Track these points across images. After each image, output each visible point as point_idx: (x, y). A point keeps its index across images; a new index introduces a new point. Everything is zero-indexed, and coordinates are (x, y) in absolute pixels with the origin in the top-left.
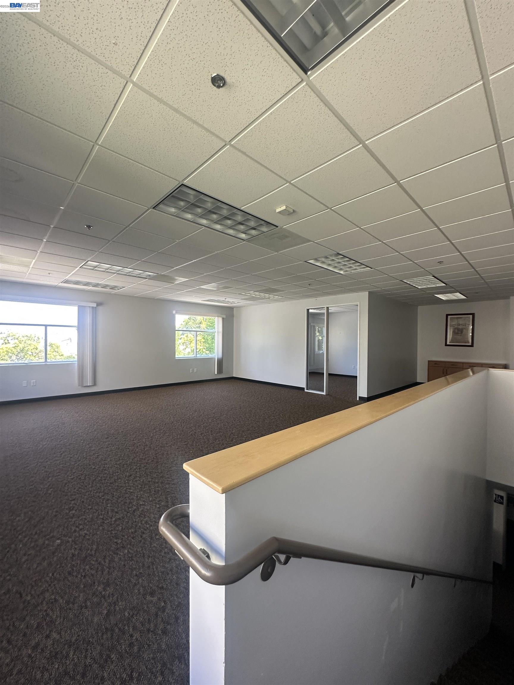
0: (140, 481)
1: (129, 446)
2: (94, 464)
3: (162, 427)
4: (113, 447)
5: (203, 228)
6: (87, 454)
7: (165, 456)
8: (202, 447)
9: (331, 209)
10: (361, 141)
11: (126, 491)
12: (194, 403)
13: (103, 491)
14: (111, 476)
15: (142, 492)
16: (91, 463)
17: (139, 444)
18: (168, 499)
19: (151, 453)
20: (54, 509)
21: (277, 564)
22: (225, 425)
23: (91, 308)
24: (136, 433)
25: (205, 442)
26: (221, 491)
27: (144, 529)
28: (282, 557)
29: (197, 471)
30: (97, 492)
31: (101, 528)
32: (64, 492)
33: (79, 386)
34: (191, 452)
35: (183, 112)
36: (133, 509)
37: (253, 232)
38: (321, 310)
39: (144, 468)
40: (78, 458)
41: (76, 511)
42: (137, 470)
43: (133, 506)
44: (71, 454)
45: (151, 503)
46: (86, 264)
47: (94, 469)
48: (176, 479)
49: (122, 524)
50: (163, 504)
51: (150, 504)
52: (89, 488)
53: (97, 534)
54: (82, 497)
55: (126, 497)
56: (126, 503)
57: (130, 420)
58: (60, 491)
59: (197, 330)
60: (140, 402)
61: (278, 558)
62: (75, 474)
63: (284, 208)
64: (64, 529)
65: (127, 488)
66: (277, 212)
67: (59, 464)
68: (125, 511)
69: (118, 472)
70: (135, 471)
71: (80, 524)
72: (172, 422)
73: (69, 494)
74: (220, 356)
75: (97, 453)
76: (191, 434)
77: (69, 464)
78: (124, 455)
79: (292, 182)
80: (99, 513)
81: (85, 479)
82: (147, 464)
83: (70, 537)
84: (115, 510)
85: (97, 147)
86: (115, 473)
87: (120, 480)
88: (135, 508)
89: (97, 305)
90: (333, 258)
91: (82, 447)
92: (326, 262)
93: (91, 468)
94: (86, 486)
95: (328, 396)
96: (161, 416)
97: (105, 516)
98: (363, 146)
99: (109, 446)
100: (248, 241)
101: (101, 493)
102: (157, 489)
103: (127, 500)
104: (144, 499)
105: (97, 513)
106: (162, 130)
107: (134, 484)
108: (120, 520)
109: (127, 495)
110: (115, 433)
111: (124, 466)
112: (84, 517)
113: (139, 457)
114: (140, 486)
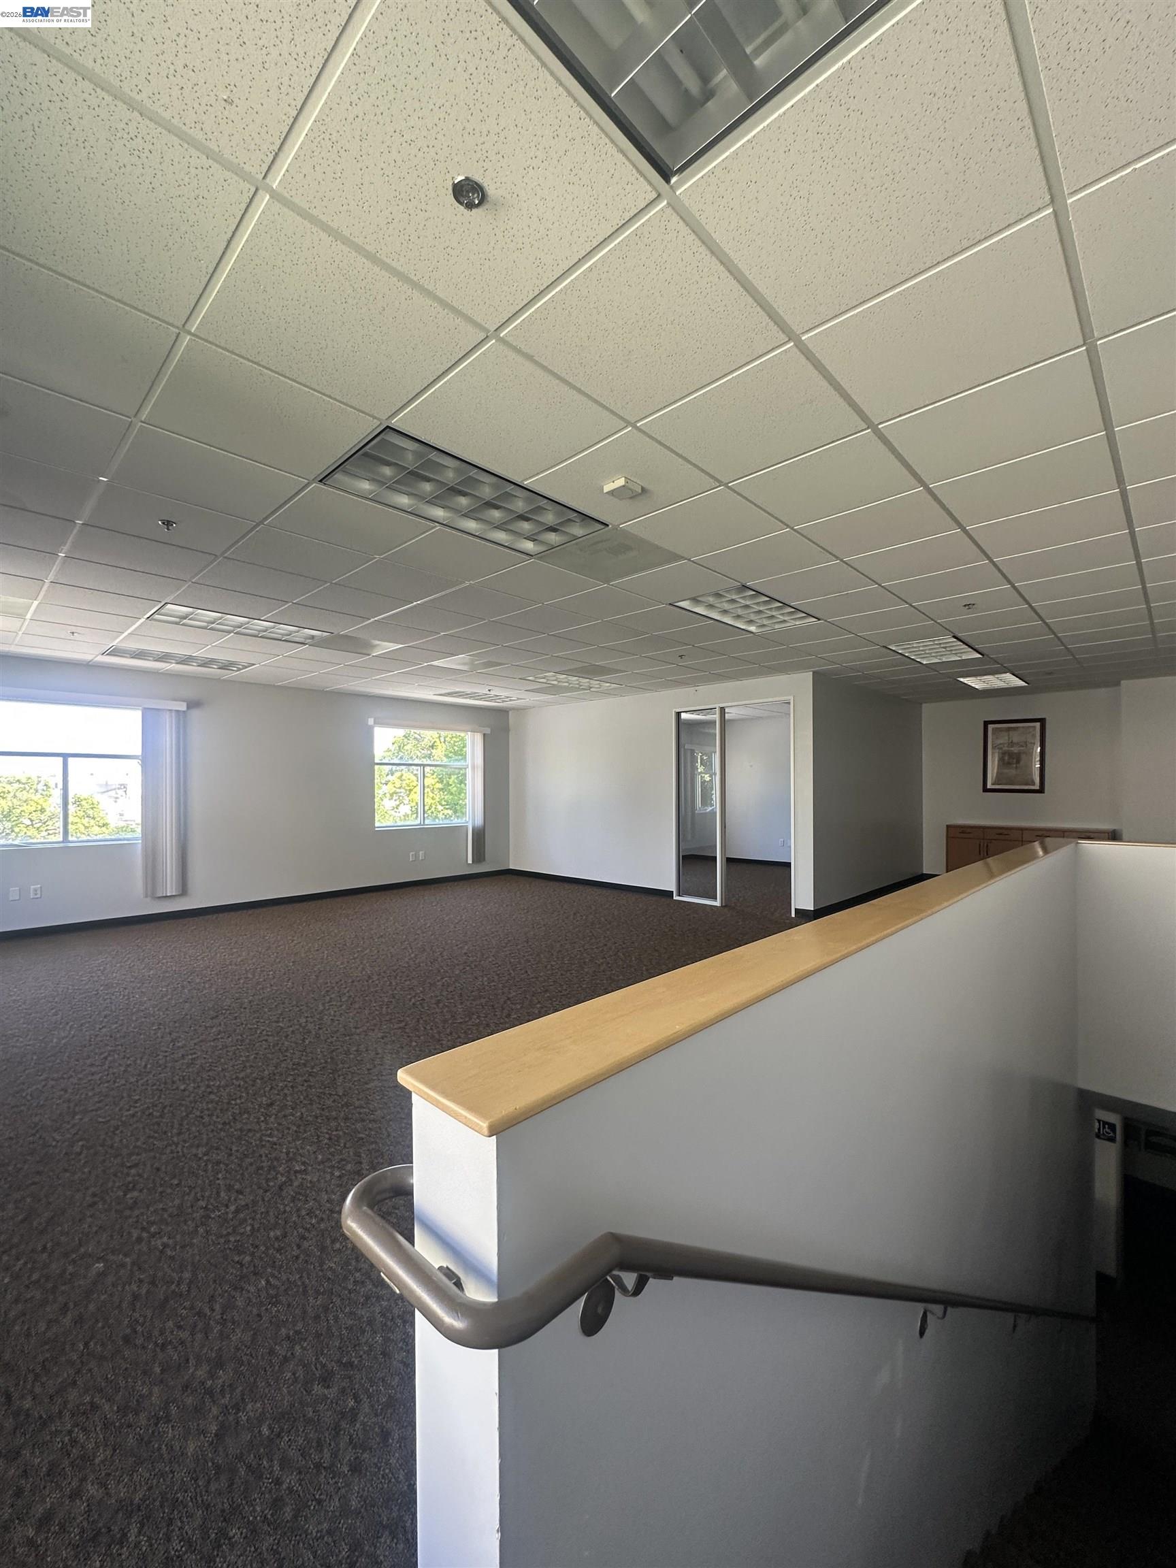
0: (293, 1115)
1: (268, 1035)
2: (183, 1079)
3: (345, 988)
4: (230, 1039)
5: (436, 527)
6: (166, 1056)
7: (352, 1056)
8: (439, 1033)
9: (726, 485)
10: (791, 336)
11: (261, 1140)
12: (419, 932)
13: (207, 1144)
14: (225, 1106)
15: (298, 1143)
16: (176, 1079)
17: (291, 1029)
18: (360, 1156)
19: (319, 1050)
20: (87, 1189)
21: (618, 1295)
22: (493, 981)
23: (173, 714)
24: (283, 1003)
25: (445, 1021)
26: (486, 1131)
28: (630, 1279)
29: (433, 1088)
30: (191, 1146)
31: (201, 1230)
32: (112, 1147)
33: (146, 897)
34: (414, 1044)
35: (388, 261)
36: (279, 1182)
37: (552, 538)
38: (708, 714)
39: (303, 1085)
40: (145, 1066)
41: (141, 1191)
42: (286, 1091)
43: (279, 1176)
44: (128, 1058)
45: (322, 1167)
46: (163, 611)
47: (184, 1090)
48: (380, 1108)
49: (253, 1218)
50: (349, 1167)
51: (319, 1170)
52: (172, 1137)
53: (192, 1245)
54: (155, 1157)
55: (261, 1156)
56: (262, 1168)
57: (268, 975)
58: (102, 1146)
59: (425, 762)
60: (292, 932)
61: (618, 1280)
62: (138, 1105)
63: (621, 482)
64: (112, 1236)
65: (262, 1135)
66: (605, 491)
67: (99, 1082)
68: (260, 1188)
69: (241, 1098)
70: (282, 1093)
71: (153, 1223)
72: (369, 977)
73: (125, 1152)
74: (479, 821)
75: (191, 1054)
76: (414, 1004)
77: (123, 1082)
78: (255, 1058)
79: (638, 425)
80: (196, 1193)
81: (162, 1116)
82: (309, 1075)
83: (126, 1255)
84: (236, 1187)
85: (186, 338)
86: (235, 1099)
87: (246, 1116)
88: (284, 1179)
89: (188, 707)
90: (734, 597)
91: (155, 1039)
92: (718, 605)
93: (177, 1088)
94: (165, 1133)
95: (726, 910)
96: (342, 963)
97: (212, 1201)
98: (795, 345)
99: (219, 1037)
100: (540, 559)
101: (200, 1149)
102: (334, 1133)
103: (262, 1162)
104: (303, 1159)
105: (193, 1194)
106: (339, 303)
107: (280, 1124)
108: (248, 1209)
109: (263, 1151)
110: (234, 1005)
111: (254, 1081)
112: (161, 1206)
113: (291, 1060)
114: (295, 1128)
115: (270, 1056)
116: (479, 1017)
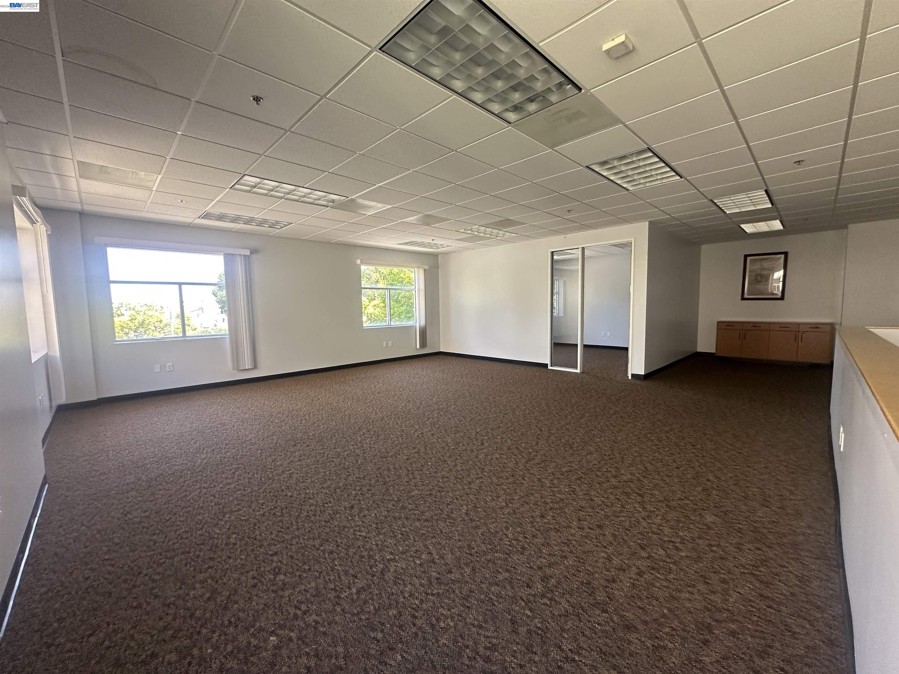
0: (370, 515)
1: (332, 458)
2: (288, 488)
3: (370, 426)
4: (309, 460)
5: (453, 95)
6: (272, 472)
8: (443, 456)
9: (701, 41)
11: (354, 534)
12: (401, 390)
13: (319, 537)
14: (322, 508)
15: (381, 537)
16: (283, 488)
17: (346, 453)
19: (369, 468)
20: (247, 572)
23: (242, 257)
24: (335, 436)
25: (443, 448)
27: (413, 608)
30: (309, 539)
31: (338, 609)
32: (255, 539)
33: (234, 369)
34: (430, 464)
36: (380, 569)
37: (532, 107)
39: (368, 493)
40: (261, 479)
41: (285, 575)
42: (358, 497)
43: (378, 563)
44: (248, 473)
46: (241, 182)
47: (291, 496)
49: (372, 599)
52: (294, 531)
53: (335, 622)
54: (287, 548)
55: (359, 547)
56: (363, 557)
57: (319, 417)
58: (249, 538)
59: (389, 287)
60: (324, 391)
62: (264, 507)
63: (623, 38)
64: (275, 613)
65: (354, 530)
66: (602, 50)
67: (234, 490)
69: (330, 502)
70: (356, 499)
72: (382, 418)
73: (265, 543)
74: (423, 323)
75: (288, 471)
76: (418, 436)
77: (249, 490)
78: (330, 473)
80: (324, 577)
81: (282, 515)
82: (370, 486)
83: (290, 630)
84: (350, 572)
86: (327, 503)
87: (338, 516)
88: (382, 566)
89: (251, 253)
90: (634, 159)
91: (262, 460)
93: (286, 495)
94: (288, 528)
95: (584, 375)
96: (362, 410)
97: (337, 583)
99: (301, 458)
100: (515, 126)
101: (316, 541)
102: (403, 530)
103: (362, 552)
107: (363, 522)
108: (365, 590)
109: (360, 543)
110: (304, 437)
111: (335, 490)
112: (303, 587)
113: (354, 475)
114: (375, 526)
115: (339, 472)
116: (463, 445)
